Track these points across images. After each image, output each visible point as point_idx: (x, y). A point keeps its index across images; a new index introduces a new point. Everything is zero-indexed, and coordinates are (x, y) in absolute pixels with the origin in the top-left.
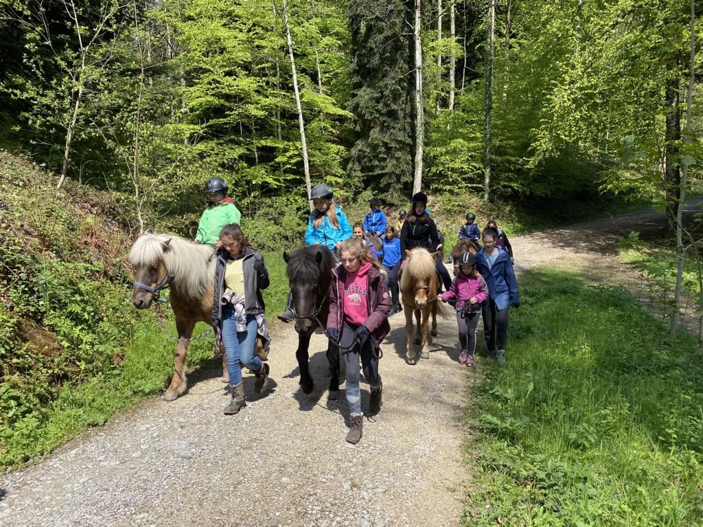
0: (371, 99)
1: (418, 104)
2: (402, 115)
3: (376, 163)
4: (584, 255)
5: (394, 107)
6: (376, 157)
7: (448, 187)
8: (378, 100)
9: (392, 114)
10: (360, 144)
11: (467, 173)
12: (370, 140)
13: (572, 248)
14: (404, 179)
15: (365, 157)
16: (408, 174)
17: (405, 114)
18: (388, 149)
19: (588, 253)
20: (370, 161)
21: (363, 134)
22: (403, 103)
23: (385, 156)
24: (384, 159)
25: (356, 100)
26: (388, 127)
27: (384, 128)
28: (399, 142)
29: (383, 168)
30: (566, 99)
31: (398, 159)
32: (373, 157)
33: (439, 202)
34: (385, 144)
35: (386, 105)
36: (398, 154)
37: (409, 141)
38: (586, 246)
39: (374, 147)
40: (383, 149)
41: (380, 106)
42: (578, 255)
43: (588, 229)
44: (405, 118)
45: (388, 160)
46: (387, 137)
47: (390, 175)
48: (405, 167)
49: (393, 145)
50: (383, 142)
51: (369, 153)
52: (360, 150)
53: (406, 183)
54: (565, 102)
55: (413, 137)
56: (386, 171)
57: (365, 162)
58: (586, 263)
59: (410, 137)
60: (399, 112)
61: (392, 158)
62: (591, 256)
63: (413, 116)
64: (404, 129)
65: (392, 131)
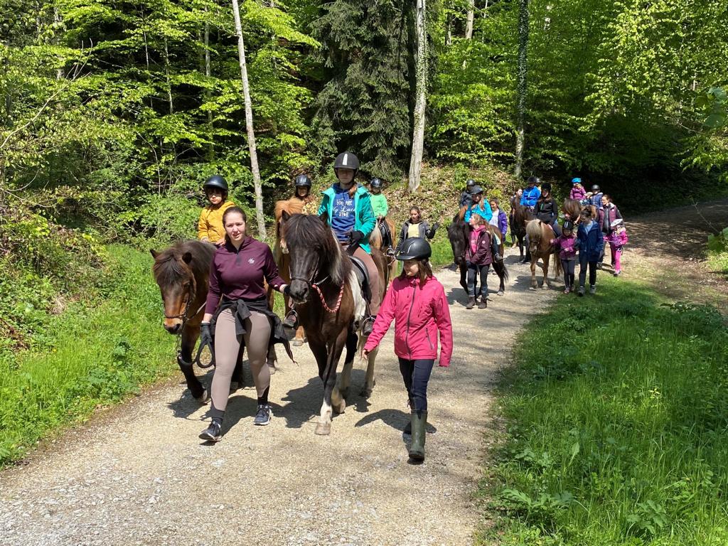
0: (349, 19)
1: (419, 29)
2: (396, 45)
3: (356, 116)
4: (657, 260)
5: (382, 32)
6: (356, 107)
7: (463, 156)
8: (359, 21)
9: (380, 43)
10: (332, 88)
11: (491, 135)
12: (346, 82)
13: (640, 250)
14: (398, 142)
15: (339, 106)
16: (403, 134)
17: (400, 43)
18: (375, 96)
19: (662, 256)
20: (348, 113)
21: (337, 73)
22: (397, 27)
23: (370, 107)
24: (369, 111)
25: (326, 19)
26: (375, 63)
27: (369, 64)
28: (389, 85)
29: (367, 124)
30: (635, 30)
31: (388, 111)
32: (352, 106)
33: (449, 177)
34: (370, 89)
35: (371, 29)
36: (390, 104)
37: (405, 85)
38: (661, 247)
39: (354, 94)
40: (367, 96)
41: (362, 30)
42: (649, 258)
43: (665, 221)
44: (399, 49)
45: (374, 113)
46: (373, 78)
47: (377, 134)
48: (400, 124)
49: (381, 89)
50: (367, 86)
51: (346, 101)
52: (331, 97)
53: (400, 149)
54: (633, 34)
55: (412, 79)
56: (371, 128)
57: (339, 115)
58: (660, 272)
59: (406, 79)
60: (391, 40)
61: (379, 109)
62: (667, 261)
63: (412, 46)
64: (399, 67)
65: (380, 68)
